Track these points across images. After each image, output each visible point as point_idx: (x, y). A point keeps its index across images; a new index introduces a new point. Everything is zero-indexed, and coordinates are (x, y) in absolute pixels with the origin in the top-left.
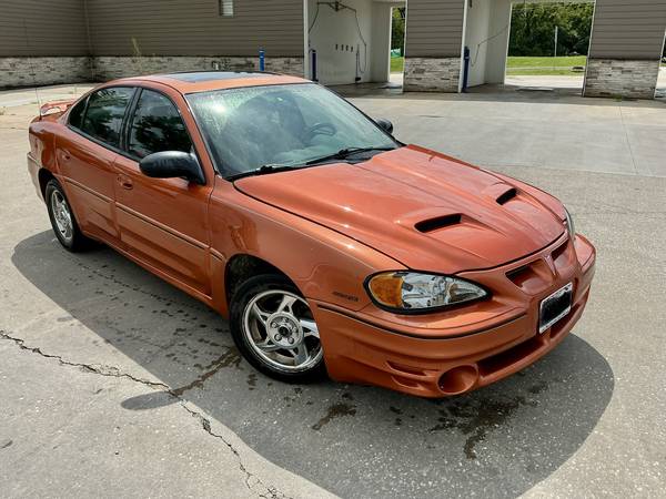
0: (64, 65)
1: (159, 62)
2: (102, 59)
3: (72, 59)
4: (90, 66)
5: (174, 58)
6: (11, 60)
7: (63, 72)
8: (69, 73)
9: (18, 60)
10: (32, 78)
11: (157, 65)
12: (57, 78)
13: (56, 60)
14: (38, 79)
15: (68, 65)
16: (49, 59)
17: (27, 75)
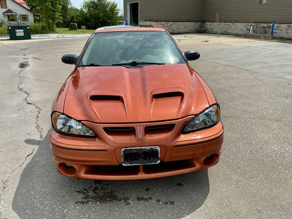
0: (191, 25)
1: (229, 25)
2: (207, 23)
3: (195, 23)
4: (202, 26)
5: (235, 23)
6: (171, 23)
7: (190, 28)
8: (193, 29)
9: (174, 23)
10: (177, 30)
11: (228, 26)
12: (188, 31)
13: (188, 23)
14: (180, 31)
15: (193, 26)
16: (185, 23)
17: (175, 29)
